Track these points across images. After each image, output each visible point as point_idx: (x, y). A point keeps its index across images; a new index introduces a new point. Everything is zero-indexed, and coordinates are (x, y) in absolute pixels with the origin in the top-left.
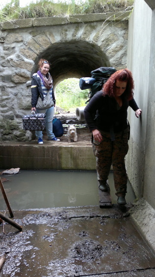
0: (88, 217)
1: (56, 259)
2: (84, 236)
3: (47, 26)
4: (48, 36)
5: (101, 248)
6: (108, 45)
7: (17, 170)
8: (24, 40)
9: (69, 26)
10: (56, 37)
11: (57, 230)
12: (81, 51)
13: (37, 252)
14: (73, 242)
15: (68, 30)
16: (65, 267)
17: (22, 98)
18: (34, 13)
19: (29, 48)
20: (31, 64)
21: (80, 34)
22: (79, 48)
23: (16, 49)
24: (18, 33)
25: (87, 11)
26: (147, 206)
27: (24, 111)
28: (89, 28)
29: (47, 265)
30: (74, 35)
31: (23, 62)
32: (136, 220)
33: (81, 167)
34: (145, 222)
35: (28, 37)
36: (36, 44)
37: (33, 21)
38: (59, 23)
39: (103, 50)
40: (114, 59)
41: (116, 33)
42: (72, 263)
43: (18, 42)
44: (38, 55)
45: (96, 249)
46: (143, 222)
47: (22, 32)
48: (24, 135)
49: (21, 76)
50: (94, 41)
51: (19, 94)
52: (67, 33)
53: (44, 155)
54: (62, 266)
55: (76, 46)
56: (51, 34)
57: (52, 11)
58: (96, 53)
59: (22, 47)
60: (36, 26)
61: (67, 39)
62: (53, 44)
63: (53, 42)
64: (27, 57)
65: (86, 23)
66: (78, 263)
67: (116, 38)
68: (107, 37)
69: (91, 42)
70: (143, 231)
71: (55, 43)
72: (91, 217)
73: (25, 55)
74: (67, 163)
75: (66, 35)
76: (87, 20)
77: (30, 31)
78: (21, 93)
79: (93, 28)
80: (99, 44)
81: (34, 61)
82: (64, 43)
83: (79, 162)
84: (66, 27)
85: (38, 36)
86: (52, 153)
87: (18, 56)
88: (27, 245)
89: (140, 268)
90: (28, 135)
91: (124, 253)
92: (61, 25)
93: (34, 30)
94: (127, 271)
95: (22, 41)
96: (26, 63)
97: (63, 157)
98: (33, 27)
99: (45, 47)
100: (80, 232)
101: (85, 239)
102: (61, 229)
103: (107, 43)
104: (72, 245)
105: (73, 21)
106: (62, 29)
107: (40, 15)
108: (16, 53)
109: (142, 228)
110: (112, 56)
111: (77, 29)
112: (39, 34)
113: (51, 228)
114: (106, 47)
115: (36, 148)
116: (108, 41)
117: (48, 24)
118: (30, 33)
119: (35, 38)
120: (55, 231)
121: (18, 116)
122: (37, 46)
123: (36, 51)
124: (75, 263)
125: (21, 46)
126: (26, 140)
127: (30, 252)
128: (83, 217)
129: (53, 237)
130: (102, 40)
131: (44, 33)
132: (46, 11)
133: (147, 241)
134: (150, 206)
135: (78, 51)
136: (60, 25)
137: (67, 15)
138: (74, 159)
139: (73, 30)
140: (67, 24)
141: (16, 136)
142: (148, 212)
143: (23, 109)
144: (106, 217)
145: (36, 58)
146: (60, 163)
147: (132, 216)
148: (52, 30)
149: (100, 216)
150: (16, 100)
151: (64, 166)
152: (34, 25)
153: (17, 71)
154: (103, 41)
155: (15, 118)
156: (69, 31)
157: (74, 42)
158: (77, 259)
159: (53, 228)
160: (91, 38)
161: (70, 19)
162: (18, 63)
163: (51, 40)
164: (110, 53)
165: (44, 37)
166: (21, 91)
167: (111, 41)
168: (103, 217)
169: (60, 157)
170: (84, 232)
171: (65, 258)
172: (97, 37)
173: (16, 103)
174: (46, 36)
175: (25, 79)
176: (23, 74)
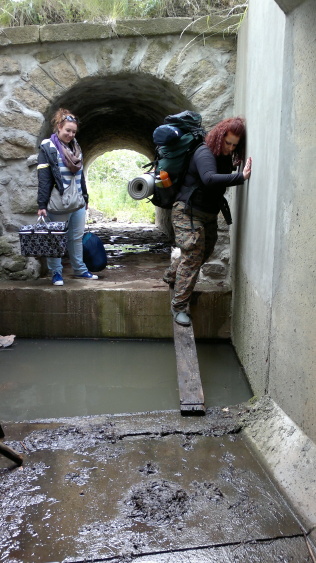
0: (157, 434)
1: (93, 521)
2: (150, 472)
3: (71, 41)
4: (73, 63)
5: (185, 497)
6: (196, 83)
7: (9, 339)
8: (23, 70)
9: (115, 42)
10: (88, 65)
11: (95, 461)
12: (140, 95)
13: (54, 507)
14: (128, 486)
15: (114, 50)
16: (112, 536)
17: (19, 190)
18: (43, 15)
19: (33, 88)
20: (36, 120)
21: (139, 59)
22: (137, 88)
23: (6, 89)
24: (9, 55)
25: (152, 13)
26: (276, 412)
27: (23, 218)
28: (156, 48)
29: (76, 534)
30: (126, 62)
31: (19, 115)
32: (253, 441)
33: (141, 332)
34: (272, 443)
35: (30, 65)
36: (49, 79)
37: (41, 31)
38: (95, 36)
39: (185, 93)
40: (209, 112)
41: (211, 59)
42: (127, 529)
43: (9, 74)
44: (51, 102)
45: (174, 499)
46: (269, 444)
47: (19, 53)
48: (24, 268)
49: (17, 145)
50: (167, 75)
51: (13, 183)
52: (112, 56)
53: (66, 307)
54: (106, 536)
55: (131, 85)
56: (78, 59)
57: (81, 11)
58: (171, 99)
59: (18, 86)
60: (46, 42)
61: (111, 70)
62: (82, 80)
63: (82, 76)
64: (29, 106)
65: (150, 36)
66: (139, 528)
67: (211, 70)
68: (193, 67)
69: (161, 77)
70: (269, 462)
71: (88, 78)
72: (163, 434)
73: (23, 102)
74: (112, 323)
75: (109, 61)
76: (153, 30)
77: (35, 51)
78: (16, 180)
79: (166, 47)
80: (178, 80)
81: (44, 114)
82: (104, 78)
83: (138, 322)
84: (109, 45)
85: (51, 62)
86: (82, 304)
87: (10, 104)
88: (33, 494)
89: (263, 537)
90: (32, 267)
91: (231, 507)
92: (99, 40)
93: (43, 49)
94: (237, 543)
95: (18, 73)
96: (27, 118)
97: (105, 311)
98: (40, 43)
99: (67, 86)
100: (142, 464)
101: (152, 479)
102: (102, 459)
103: (194, 80)
104: (126, 492)
105: (124, 32)
106: (101, 49)
107: (54, 18)
108: (5, 98)
109: (266, 457)
110: (204, 107)
111: (132, 50)
112: (54, 58)
113: (83, 457)
114: (192, 87)
115: (48, 294)
116: (195, 76)
117: (72, 38)
118: (35, 56)
119: (45, 67)
120: (91, 463)
121: (10, 229)
122: (49, 82)
123: (47, 94)
124: (133, 529)
125: (17, 82)
126: (28, 277)
127: (40, 507)
128: (148, 434)
129: (86, 477)
130: (184, 72)
131: (64, 56)
132: (68, 11)
133: (276, 483)
134: (281, 412)
135: (134, 94)
136: (96, 40)
137: (112, 20)
138: (128, 315)
139: (125, 51)
140: (112, 38)
141: (7, 269)
142: (278, 424)
143: (21, 213)
144: (194, 434)
145: (48, 108)
146: (99, 324)
147: (247, 431)
148: (80, 49)
149: (181, 433)
150: (6, 195)
151: (106, 330)
152: (43, 40)
153: (7, 135)
154: (186, 75)
155: (4, 232)
156: (116, 53)
157: (127, 77)
158: (137, 519)
159: (87, 458)
160: (161, 69)
161: (118, 28)
162: (10, 117)
163: (79, 72)
164: (200, 100)
165: (64, 64)
166: (17, 176)
167: (201, 76)
168: (188, 434)
169: (99, 312)
170: (149, 465)
171: (112, 518)
172: (174, 68)
173: (6, 200)
174: (69, 62)
175: (24, 152)
176: (20, 141)
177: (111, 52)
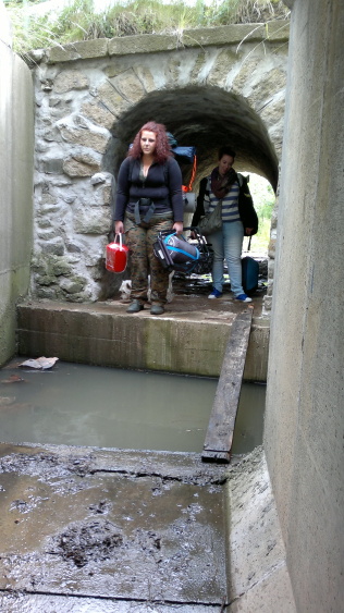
0: (133, 474)
2: (99, 512)
3: (138, 54)
4: (141, 76)
5: (117, 543)
6: (266, 96)
7: (51, 362)
8: (91, 85)
9: (183, 53)
10: (156, 78)
14: (67, 522)
15: (182, 62)
17: (83, 209)
18: (116, 28)
19: (101, 103)
20: (102, 137)
21: (207, 71)
23: (75, 105)
24: (79, 69)
25: (225, 19)
26: (261, 465)
27: (85, 238)
28: (225, 58)
30: (193, 74)
31: (86, 132)
32: (231, 495)
33: (187, 367)
34: (243, 500)
35: (98, 79)
36: (116, 94)
37: (108, 45)
38: (161, 48)
39: (253, 107)
40: (278, 128)
41: (284, 68)
43: (78, 89)
44: (117, 117)
46: (240, 500)
47: (88, 68)
48: (82, 290)
49: (83, 163)
50: (235, 88)
51: (77, 202)
52: (180, 68)
53: (111, 333)
56: (146, 72)
57: (154, 22)
59: (87, 101)
60: (114, 55)
61: (179, 83)
62: (150, 94)
63: (149, 90)
64: (96, 122)
65: (220, 45)
67: (283, 80)
68: (264, 77)
69: (229, 90)
70: (232, 519)
71: (154, 92)
72: (139, 475)
73: (91, 118)
74: (158, 355)
75: (177, 73)
76: (222, 39)
77: (105, 65)
78: (81, 199)
79: (236, 57)
80: (247, 93)
81: (111, 131)
82: (173, 92)
83: (185, 356)
84: (177, 56)
85: (119, 77)
86: (128, 331)
87: (78, 120)
90: (90, 290)
92: (166, 52)
93: (113, 63)
95: (86, 88)
96: (93, 135)
97: (151, 340)
98: (109, 57)
99: (134, 101)
100: (96, 502)
101: (97, 519)
103: (264, 92)
105: (194, 41)
106: (169, 61)
107: (128, 30)
108: (73, 114)
109: (233, 514)
110: (274, 121)
111: (201, 61)
112: (123, 72)
114: (262, 100)
115: (94, 318)
116: (266, 87)
117: (139, 50)
118: (104, 70)
119: (113, 81)
121: (71, 249)
122: (117, 97)
123: (114, 110)
125: (86, 97)
126: (84, 300)
128: (123, 472)
130: (254, 84)
131: (132, 70)
132: (140, 22)
136: (163, 52)
137: (180, 31)
138: (174, 347)
139: (192, 63)
140: (180, 49)
141: (64, 290)
143: (83, 233)
144: (172, 479)
145: (114, 124)
146: (144, 355)
147: (230, 483)
148: (148, 62)
149: (159, 476)
150: (70, 214)
151: (151, 362)
152: (111, 53)
153: (73, 152)
154: (256, 87)
155: (65, 252)
156: (184, 65)
157: (194, 90)
160: (228, 81)
161: (185, 38)
162: (77, 134)
163: (146, 85)
164: (270, 114)
165: (132, 77)
166: (82, 195)
167: (272, 87)
168: (166, 478)
169: (144, 341)
170: (102, 504)
172: (243, 78)
173: (70, 219)
174: (137, 76)
175: (89, 170)
176: (85, 159)
177: (179, 64)
